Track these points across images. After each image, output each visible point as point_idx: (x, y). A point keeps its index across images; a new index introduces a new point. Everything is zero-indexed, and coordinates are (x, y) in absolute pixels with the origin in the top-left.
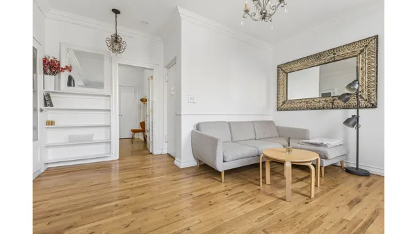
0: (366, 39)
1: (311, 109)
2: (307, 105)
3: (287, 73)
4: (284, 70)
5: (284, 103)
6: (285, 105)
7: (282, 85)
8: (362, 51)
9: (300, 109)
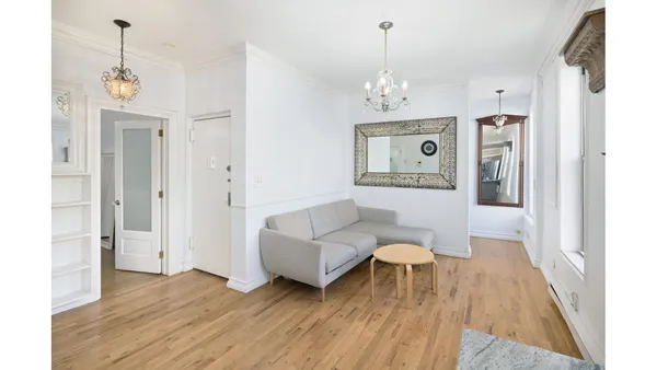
0: (447, 118)
1: (397, 186)
2: (393, 180)
3: (367, 137)
4: (362, 131)
5: (363, 175)
6: (364, 179)
7: (360, 152)
8: (444, 129)
9: (384, 185)
